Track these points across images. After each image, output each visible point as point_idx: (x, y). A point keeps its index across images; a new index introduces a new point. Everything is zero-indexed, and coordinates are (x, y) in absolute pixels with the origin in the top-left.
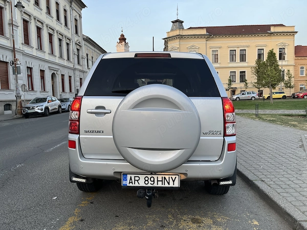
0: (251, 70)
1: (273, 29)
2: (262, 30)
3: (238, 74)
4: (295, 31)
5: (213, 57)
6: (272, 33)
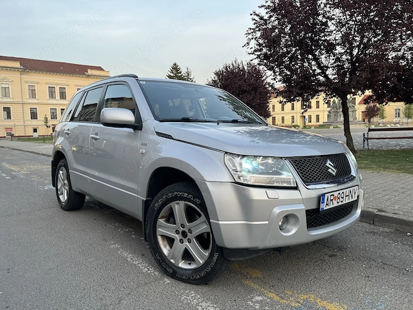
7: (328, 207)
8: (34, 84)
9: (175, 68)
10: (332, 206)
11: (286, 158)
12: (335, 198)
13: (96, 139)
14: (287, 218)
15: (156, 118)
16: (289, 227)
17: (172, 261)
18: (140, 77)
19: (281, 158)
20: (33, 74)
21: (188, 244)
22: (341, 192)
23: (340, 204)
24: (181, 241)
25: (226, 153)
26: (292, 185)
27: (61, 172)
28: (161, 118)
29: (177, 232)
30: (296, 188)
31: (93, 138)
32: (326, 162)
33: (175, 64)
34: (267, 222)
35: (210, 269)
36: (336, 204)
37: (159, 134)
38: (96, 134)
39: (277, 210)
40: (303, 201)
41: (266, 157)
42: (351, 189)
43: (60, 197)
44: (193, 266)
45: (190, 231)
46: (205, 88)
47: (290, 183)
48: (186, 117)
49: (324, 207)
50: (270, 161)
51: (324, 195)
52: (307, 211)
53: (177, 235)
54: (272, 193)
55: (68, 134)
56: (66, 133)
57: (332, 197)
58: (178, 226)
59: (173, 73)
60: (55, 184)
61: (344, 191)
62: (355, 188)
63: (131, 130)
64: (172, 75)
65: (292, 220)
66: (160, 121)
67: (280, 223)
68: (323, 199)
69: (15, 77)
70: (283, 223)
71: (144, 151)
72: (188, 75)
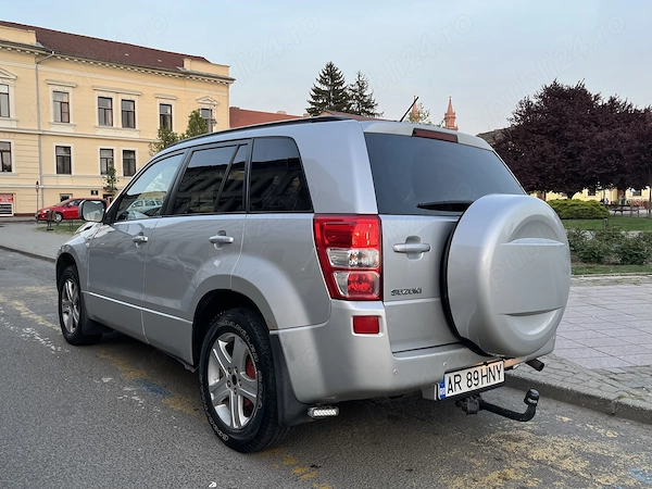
0: (149, 149)
1: (188, 66)
2: (166, 63)
3: (119, 156)
4: (230, 76)
5: (55, 107)
6: (187, 74)
8: (66, 89)
9: (331, 74)
20: (63, 64)
33: (331, 66)
59: (326, 84)
64: (325, 88)
69: (23, 67)
72: (361, 88)
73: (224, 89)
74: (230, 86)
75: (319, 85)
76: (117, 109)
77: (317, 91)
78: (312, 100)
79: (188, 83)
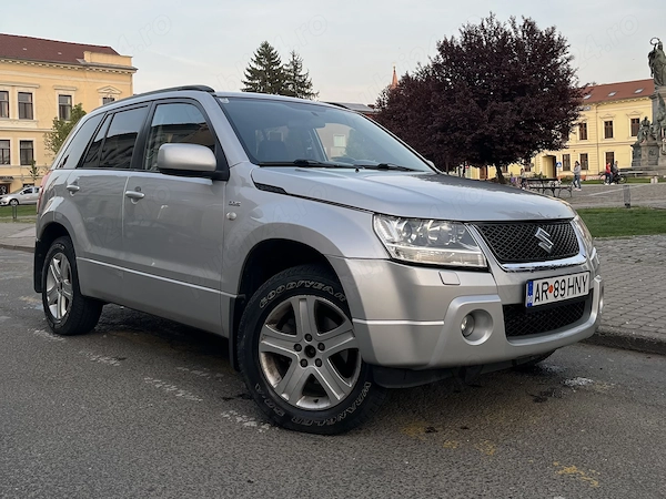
0: (44, 139)
1: (88, 58)
3: (15, 147)
4: (132, 66)
6: (86, 66)
7: (538, 303)
10: (545, 301)
11: (470, 223)
12: (550, 289)
13: (137, 198)
14: (475, 317)
15: (253, 161)
16: (477, 331)
17: (284, 396)
18: (217, 91)
19: (463, 222)
21: (316, 368)
22: (560, 279)
23: (560, 298)
24: (304, 363)
25: (376, 214)
26: (481, 265)
27: (56, 261)
28: (262, 160)
29: (297, 347)
30: (487, 270)
31: (130, 196)
32: (535, 231)
33: (266, 46)
34: (442, 323)
35: (354, 409)
36: (551, 299)
37: (259, 186)
38: (138, 189)
39: (456, 305)
40: (499, 290)
41: (437, 221)
42: (578, 276)
43: (51, 307)
44: (322, 405)
45: (322, 347)
46: (328, 110)
47: (477, 262)
48: (302, 158)
49: (532, 300)
50: (445, 227)
51: (531, 281)
52: (506, 308)
53: (296, 353)
54: (449, 276)
55: (74, 191)
56: (70, 189)
57: (545, 287)
58: (299, 338)
59: (261, 64)
60: (40, 285)
61: (566, 278)
62: (585, 274)
63: (208, 181)
65: (481, 320)
66: (261, 166)
67: (463, 327)
68: (531, 289)
70: (467, 326)
71: (234, 215)
72: (296, 68)
73: (128, 78)
74: (134, 75)
75: (254, 65)
76: (13, 102)
77: (253, 71)
78: (247, 80)
79: (88, 74)
